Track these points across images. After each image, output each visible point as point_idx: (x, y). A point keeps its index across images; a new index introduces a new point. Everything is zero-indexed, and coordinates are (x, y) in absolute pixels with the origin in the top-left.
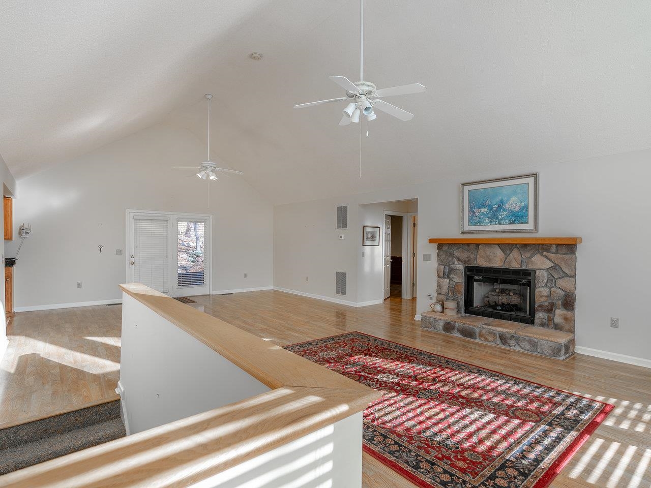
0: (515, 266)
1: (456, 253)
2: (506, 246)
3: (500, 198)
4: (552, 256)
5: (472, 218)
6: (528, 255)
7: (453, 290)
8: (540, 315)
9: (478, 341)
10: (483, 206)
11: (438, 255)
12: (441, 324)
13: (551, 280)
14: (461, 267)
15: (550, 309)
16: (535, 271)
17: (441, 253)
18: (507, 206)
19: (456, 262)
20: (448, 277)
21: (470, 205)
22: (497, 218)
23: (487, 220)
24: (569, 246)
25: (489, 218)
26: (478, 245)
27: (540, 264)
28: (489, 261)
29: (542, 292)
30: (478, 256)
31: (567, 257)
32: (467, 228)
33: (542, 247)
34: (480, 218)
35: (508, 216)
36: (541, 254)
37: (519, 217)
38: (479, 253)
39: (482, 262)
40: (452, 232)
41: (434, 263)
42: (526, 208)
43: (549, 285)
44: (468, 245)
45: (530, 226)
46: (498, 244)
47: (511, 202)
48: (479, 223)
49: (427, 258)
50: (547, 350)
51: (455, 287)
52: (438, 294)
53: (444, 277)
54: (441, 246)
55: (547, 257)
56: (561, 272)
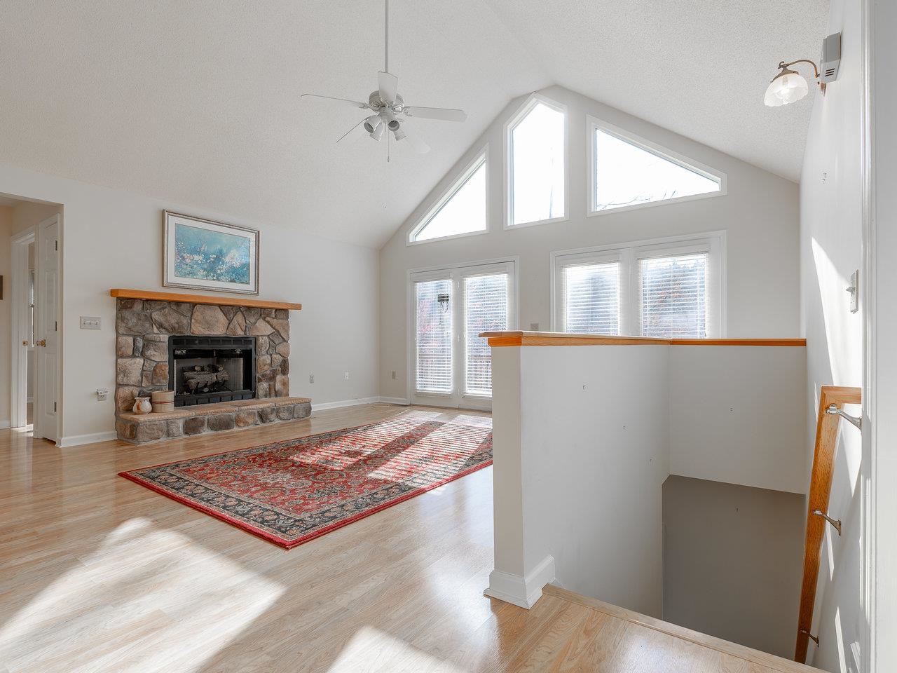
0: (240, 333)
1: (156, 316)
2: (229, 309)
3: (219, 246)
4: (275, 322)
5: (180, 266)
6: (252, 320)
7: (151, 375)
8: (263, 387)
9: (236, 429)
10: (198, 253)
11: (119, 318)
13: (273, 345)
14: (165, 337)
15: (272, 378)
16: (256, 339)
17: (127, 314)
18: (227, 260)
19: (155, 330)
20: (143, 355)
21: (177, 246)
22: (215, 272)
23: (202, 273)
24: (282, 312)
25: (205, 270)
26: (194, 304)
27: (263, 329)
28: (209, 325)
29: (264, 361)
30: (193, 321)
31: (284, 322)
32: (172, 278)
33: (263, 312)
34: (192, 268)
35: (227, 272)
36: (264, 319)
37: (238, 274)
38: (195, 316)
39: (199, 330)
40: (144, 281)
41: (107, 334)
42: (247, 266)
43: (271, 351)
44: (178, 303)
45: (251, 287)
46: (220, 306)
47: (231, 255)
48: (191, 274)
50: (301, 413)
51: (154, 370)
52: (118, 386)
53: (133, 356)
54: (125, 302)
55: (268, 322)
56: (279, 337)
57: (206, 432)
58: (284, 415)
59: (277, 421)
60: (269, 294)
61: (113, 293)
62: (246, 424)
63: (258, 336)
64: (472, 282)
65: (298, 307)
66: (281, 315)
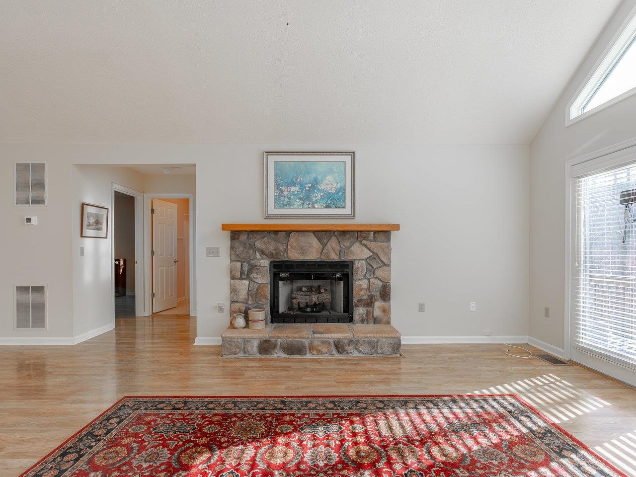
0: (334, 257)
2: (323, 234)
3: (314, 175)
4: (372, 245)
5: (279, 199)
6: (347, 244)
7: (254, 294)
8: (359, 312)
9: (308, 356)
10: (293, 184)
11: (232, 248)
12: (256, 343)
13: (371, 270)
14: (266, 263)
15: (370, 303)
16: (352, 262)
17: (237, 244)
18: (322, 187)
19: (258, 256)
20: (248, 278)
21: (276, 181)
22: (311, 200)
23: (298, 202)
24: (384, 233)
25: (301, 199)
26: (288, 233)
27: (359, 253)
28: (303, 251)
29: (361, 285)
30: (289, 247)
31: (385, 244)
32: (273, 211)
33: (359, 234)
34: (289, 198)
35: (322, 198)
36: (361, 242)
37: (334, 200)
38: (290, 243)
39: (294, 255)
40: (252, 216)
41: (224, 261)
42: (343, 189)
43: (368, 276)
44: (276, 232)
45: (347, 211)
46: (314, 232)
47: (326, 181)
48: (289, 205)
50: (387, 350)
51: (257, 290)
52: (232, 302)
53: (241, 278)
54: (236, 233)
55: (365, 246)
56: (379, 261)
57: (279, 354)
58: (365, 348)
59: (356, 354)
60: (365, 217)
61: (225, 227)
62: (320, 352)
63: (355, 260)
66: (382, 237)
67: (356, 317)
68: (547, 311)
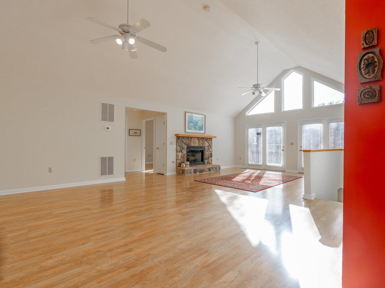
0: (201, 145)
1: (184, 141)
2: (199, 138)
3: (197, 121)
4: (209, 142)
5: (189, 127)
6: (204, 141)
7: (183, 157)
8: (206, 161)
9: (204, 173)
10: (192, 123)
13: (209, 149)
14: (186, 147)
15: (208, 159)
16: (205, 147)
17: (179, 141)
18: (198, 124)
19: (184, 145)
20: (182, 152)
21: (188, 121)
22: (196, 128)
23: (193, 128)
24: (211, 139)
26: (192, 137)
27: (206, 144)
28: (195, 143)
29: (206, 153)
30: (191, 142)
31: (211, 142)
32: (187, 131)
33: (206, 139)
34: (191, 127)
35: (198, 128)
37: (201, 128)
39: (193, 145)
40: (181, 132)
41: (174, 146)
42: (202, 125)
43: (208, 151)
44: (188, 137)
45: (203, 132)
46: (197, 137)
48: (191, 129)
49: (171, 143)
50: (218, 169)
51: (184, 156)
52: (177, 160)
53: (180, 152)
54: (178, 137)
55: (208, 142)
56: (210, 146)
57: (198, 173)
58: (214, 169)
59: (213, 171)
60: (208, 134)
61: (176, 135)
62: (206, 171)
64: (268, 129)
65: (215, 137)
66: (211, 140)
67: (206, 163)
68: (240, 158)
